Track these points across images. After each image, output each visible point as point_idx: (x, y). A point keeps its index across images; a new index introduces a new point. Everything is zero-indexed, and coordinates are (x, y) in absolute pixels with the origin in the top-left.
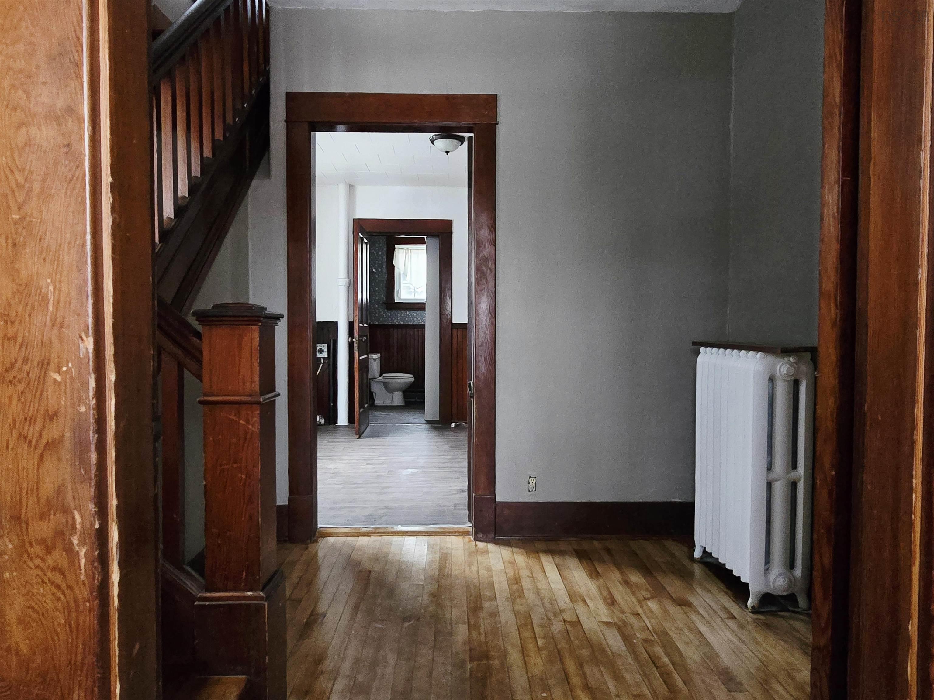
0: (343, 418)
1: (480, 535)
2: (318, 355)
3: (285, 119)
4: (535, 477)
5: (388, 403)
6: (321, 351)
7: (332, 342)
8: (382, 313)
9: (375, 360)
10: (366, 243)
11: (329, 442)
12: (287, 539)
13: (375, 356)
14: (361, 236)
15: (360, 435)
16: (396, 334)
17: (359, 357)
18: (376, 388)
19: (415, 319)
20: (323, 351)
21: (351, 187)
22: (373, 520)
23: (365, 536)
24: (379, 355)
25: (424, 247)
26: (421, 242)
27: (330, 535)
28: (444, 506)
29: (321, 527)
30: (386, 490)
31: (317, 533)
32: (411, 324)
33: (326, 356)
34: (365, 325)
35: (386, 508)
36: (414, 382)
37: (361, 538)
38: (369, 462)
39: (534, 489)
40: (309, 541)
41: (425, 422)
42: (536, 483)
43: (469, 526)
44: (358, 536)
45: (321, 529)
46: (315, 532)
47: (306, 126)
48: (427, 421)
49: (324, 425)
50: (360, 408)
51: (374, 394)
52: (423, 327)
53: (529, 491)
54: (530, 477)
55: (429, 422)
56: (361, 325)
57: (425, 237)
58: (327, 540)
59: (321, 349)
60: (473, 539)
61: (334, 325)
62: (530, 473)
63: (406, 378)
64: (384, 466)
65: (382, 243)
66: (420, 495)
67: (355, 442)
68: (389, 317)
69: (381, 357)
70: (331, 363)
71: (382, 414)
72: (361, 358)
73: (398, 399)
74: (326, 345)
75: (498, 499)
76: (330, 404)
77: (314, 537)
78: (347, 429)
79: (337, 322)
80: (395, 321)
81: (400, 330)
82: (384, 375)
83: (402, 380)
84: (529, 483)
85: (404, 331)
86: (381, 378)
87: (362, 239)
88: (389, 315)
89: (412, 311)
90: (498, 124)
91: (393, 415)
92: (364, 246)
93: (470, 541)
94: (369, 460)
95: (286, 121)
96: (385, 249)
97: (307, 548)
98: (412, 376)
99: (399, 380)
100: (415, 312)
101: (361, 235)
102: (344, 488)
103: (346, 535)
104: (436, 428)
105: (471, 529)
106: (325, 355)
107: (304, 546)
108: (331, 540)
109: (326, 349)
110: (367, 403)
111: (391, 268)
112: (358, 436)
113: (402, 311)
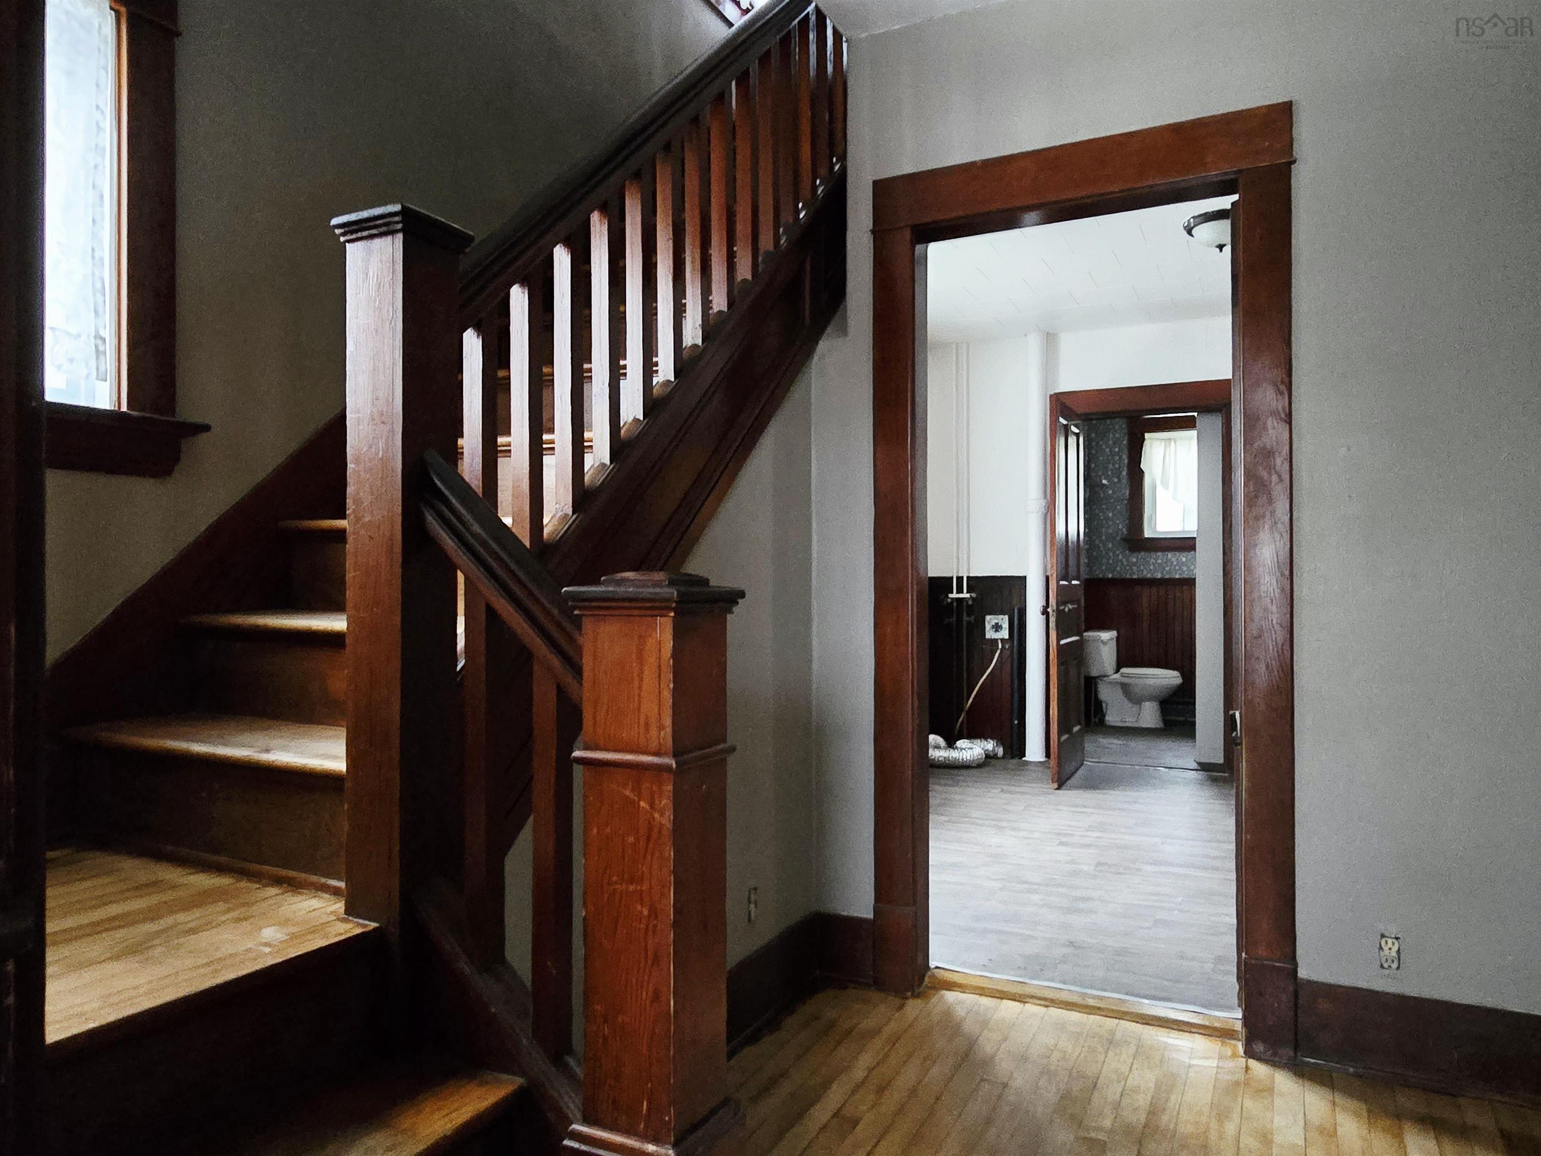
0: (1034, 750)
1: (1259, 1047)
2: (990, 634)
3: (871, 227)
4: (1397, 938)
5: (1130, 722)
6: (997, 628)
7: (1016, 611)
8: (1120, 557)
9: (1104, 643)
10: (1077, 435)
11: (1002, 791)
12: (871, 981)
13: (1108, 636)
14: (1065, 422)
15: (1061, 781)
16: (1147, 598)
17: (1058, 641)
18: (1106, 693)
19: (1185, 568)
20: (1001, 627)
21: (1050, 339)
22: (1038, 968)
23: (1014, 1000)
24: (1114, 634)
25: (1193, 433)
26: (1189, 424)
27: (950, 986)
28: (1193, 959)
29: (937, 968)
30: (1082, 905)
31: (927, 979)
32: (1177, 576)
33: (1007, 637)
34: (1074, 582)
35: (1072, 944)
36: (1183, 684)
37: (1007, 1003)
38: (1064, 839)
39: (1395, 965)
40: (909, 994)
41: (1195, 766)
42: (1398, 951)
43: (1234, 1016)
44: (1002, 999)
45: (938, 970)
46: (923, 977)
47: (907, 234)
48: (1199, 764)
49: (1003, 757)
50: (1060, 734)
51: (1104, 705)
52: (1190, 583)
53: (1382, 966)
54: (1383, 936)
55: (1204, 767)
56: (1062, 583)
57: (1195, 414)
58: (942, 997)
59: (997, 624)
60: (1241, 1050)
61: (1021, 581)
62: (1381, 927)
63: (1169, 677)
64: (1090, 851)
65: (1119, 432)
66: (1147, 925)
67: (1052, 797)
68: (1134, 564)
69: (1118, 638)
70: (1015, 650)
71: (1114, 743)
72: (1063, 642)
73: (1149, 715)
74: (1006, 617)
75: (1302, 973)
76: (1012, 721)
77: (920, 985)
78: (1041, 769)
79: (1025, 577)
80: (1145, 572)
81: (1154, 590)
82: (1124, 670)
83: (1158, 682)
84: (1381, 948)
85: (1162, 592)
86: (1117, 676)
87: (1066, 428)
88: (1134, 560)
89: (1177, 553)
90: (1294, 162)
91: (1138, 745)
92: (1072, 440)
93: (1234, 1055)
94: (1065, 835)
95: (873, 232)
96: (1125, 442)
97: (901, 1008)
98: (1175, 673)
99: (1151, 682)
100: (1185, 554)
101: (1063, 421)
102: (1001, 889)
103: (982, 991)
104: (1214, 780)
105: (1238, 1026)
106: (1005, 634)
107: (897, 1001)
108: (950, 996)
109: (1006, 625)
110: (1079, 723)
111: (1136, 476)
112: (1056, 786)
113: (1159, 554)
